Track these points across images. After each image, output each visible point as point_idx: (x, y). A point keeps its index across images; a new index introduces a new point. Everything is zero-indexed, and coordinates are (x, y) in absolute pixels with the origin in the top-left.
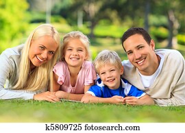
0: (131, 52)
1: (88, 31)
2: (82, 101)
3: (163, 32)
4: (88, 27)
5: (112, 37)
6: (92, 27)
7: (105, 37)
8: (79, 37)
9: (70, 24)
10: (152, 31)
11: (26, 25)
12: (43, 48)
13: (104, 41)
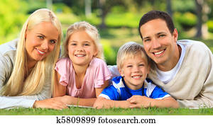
0: (149, 39)
1: (98, 21)
2: (94, 107)
3: (190, 18)
4: (98, 16)
5: (128, 27)
6: (103, 16)
7: (119, 27)
8: (84, 28)
9: (76, 14)
10: (176, 17)
11: (22, 17)
12: (42, 37)
13: (119, 33)
